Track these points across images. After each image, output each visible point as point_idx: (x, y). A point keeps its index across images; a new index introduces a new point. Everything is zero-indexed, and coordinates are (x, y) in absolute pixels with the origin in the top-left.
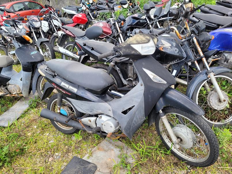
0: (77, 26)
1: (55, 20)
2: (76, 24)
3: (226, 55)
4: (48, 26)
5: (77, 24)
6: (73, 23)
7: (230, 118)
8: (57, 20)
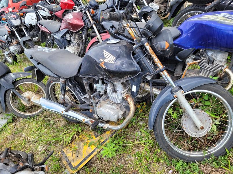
0: (66, 12)
1: (41, 10)
2: (64, 10)
3: (209, 54)
4: (36, 18)
5: (66, 10)
6: (61, 9)
7: (218, 145)
8: (44, 10)
